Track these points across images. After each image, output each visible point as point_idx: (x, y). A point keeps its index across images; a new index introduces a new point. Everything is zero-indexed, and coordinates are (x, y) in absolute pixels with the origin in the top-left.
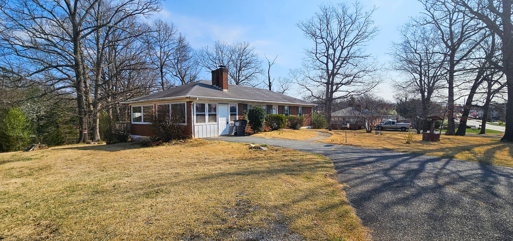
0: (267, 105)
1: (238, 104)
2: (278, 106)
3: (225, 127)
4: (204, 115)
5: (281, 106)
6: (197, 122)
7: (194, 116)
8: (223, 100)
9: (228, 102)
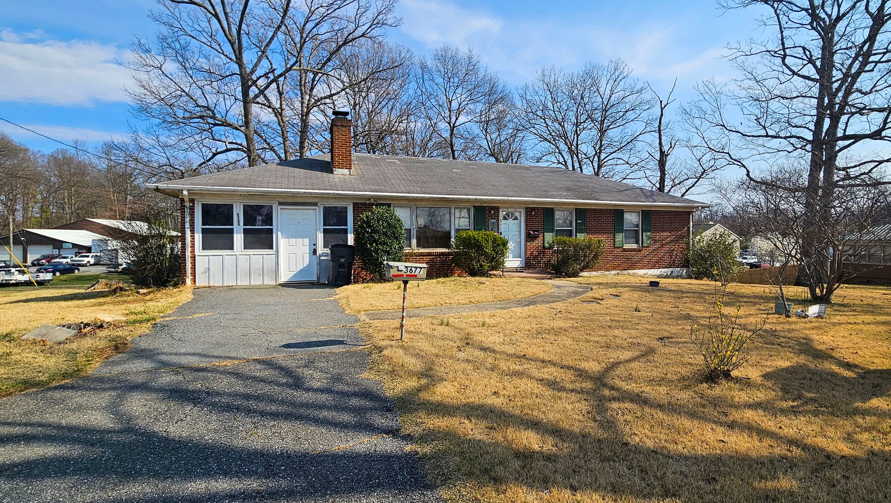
0: (474, 207)
1: (354, 204)
2: (527, 208)
3: (307, 262)
4: (231, 231)
5: (534, 209)
6: (204, 248)
7: (196, 235)
8: (294, 195)
9: (315, 201)
